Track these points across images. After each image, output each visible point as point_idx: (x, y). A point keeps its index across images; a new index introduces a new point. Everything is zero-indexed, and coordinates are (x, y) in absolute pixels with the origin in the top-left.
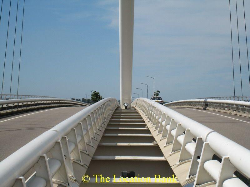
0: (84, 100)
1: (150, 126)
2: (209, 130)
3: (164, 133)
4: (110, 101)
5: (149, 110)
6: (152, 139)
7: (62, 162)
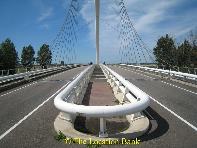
0: (89, 64)
1: (102, 69)
2: (111, 70)
3: (105, 71)
4: (95, 64)
5: (102, 66)
6: (103, 72)
7: (87, 76)
